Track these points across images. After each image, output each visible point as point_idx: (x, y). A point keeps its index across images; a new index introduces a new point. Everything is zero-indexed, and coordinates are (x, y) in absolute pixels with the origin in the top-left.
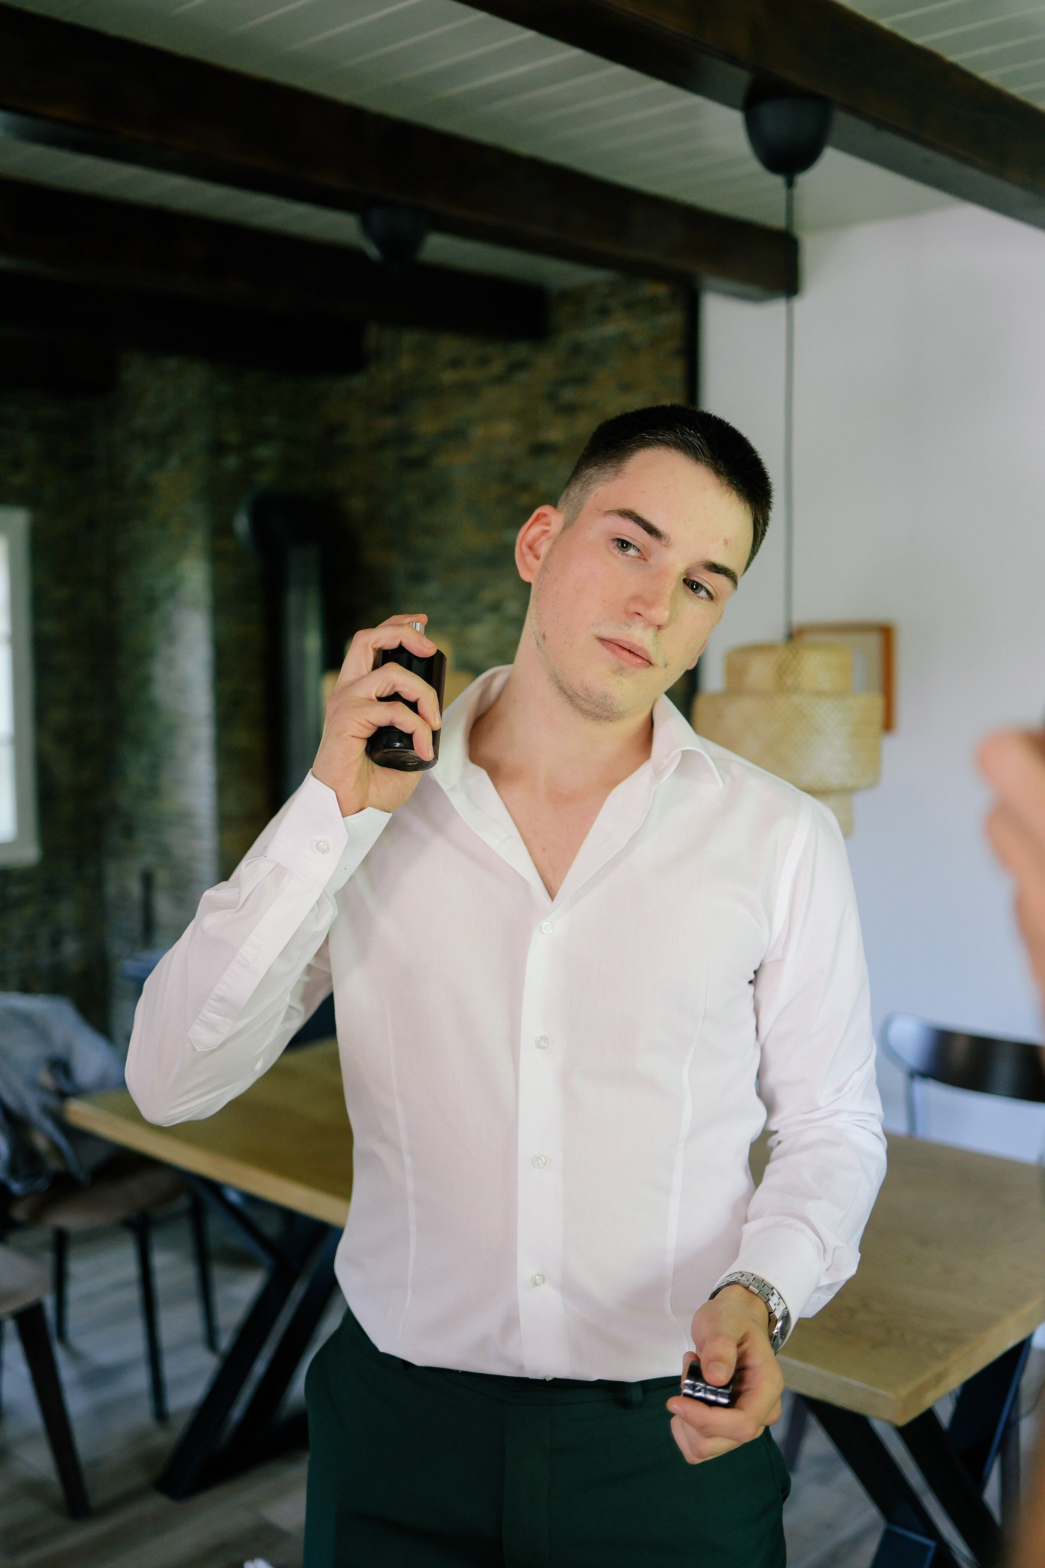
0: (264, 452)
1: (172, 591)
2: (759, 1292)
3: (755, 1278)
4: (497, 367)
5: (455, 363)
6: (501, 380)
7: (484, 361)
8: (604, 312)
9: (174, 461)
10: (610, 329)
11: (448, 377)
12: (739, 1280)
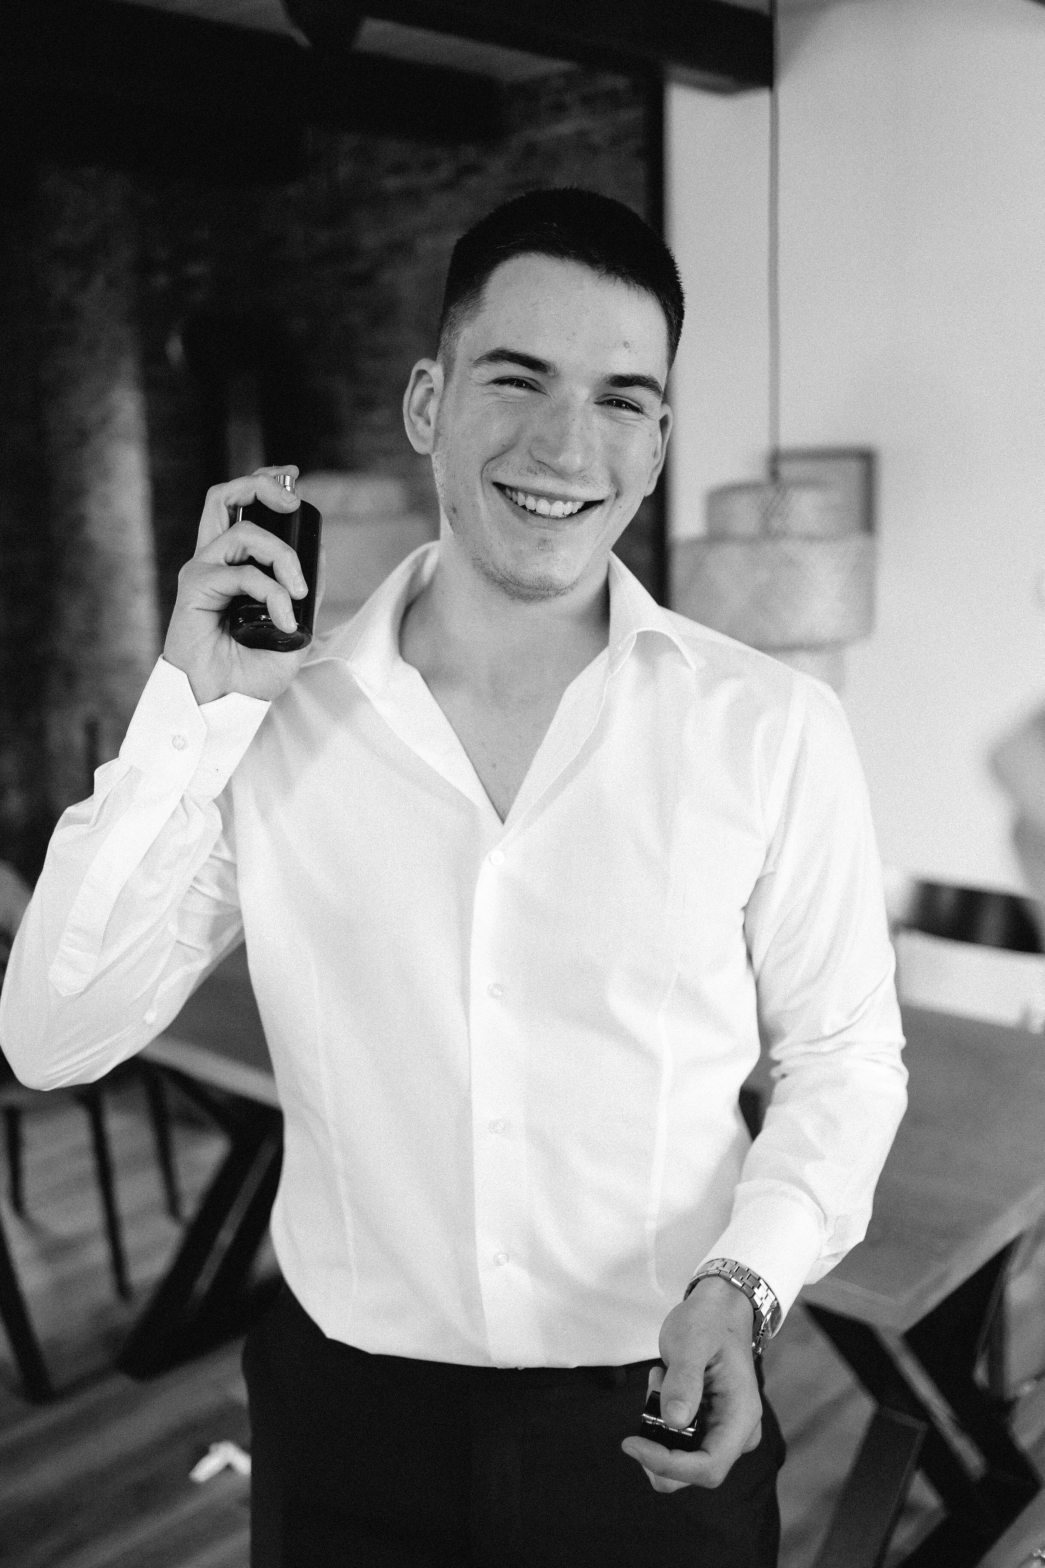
0: (196, 269)
1: (105, 420)
2: (743, 1285)
3: (739, 1267)
4: (444, 172)
5: (399, 169)
6: (449, 186)
7: (430, 166)
8: (559, 109)
9: (99, 281)
10: (565, 128)
11: (392, 183)
12: (720, 1271)
